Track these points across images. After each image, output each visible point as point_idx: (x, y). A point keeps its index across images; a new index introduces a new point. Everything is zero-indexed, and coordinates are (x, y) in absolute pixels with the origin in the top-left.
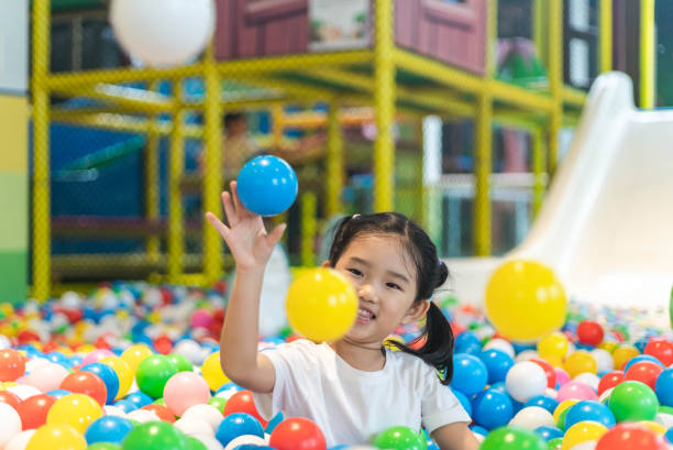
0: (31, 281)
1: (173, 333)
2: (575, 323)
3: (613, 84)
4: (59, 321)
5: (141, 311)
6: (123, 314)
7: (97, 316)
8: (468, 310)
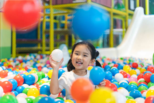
0: (12, 53)
1: (42, 65)
2: (132, 63)
3: (140, 9)
4: (17, 62)
5: (36, 60)
6: (31, 61)
7: (26, 61)
8: (108, 59)
